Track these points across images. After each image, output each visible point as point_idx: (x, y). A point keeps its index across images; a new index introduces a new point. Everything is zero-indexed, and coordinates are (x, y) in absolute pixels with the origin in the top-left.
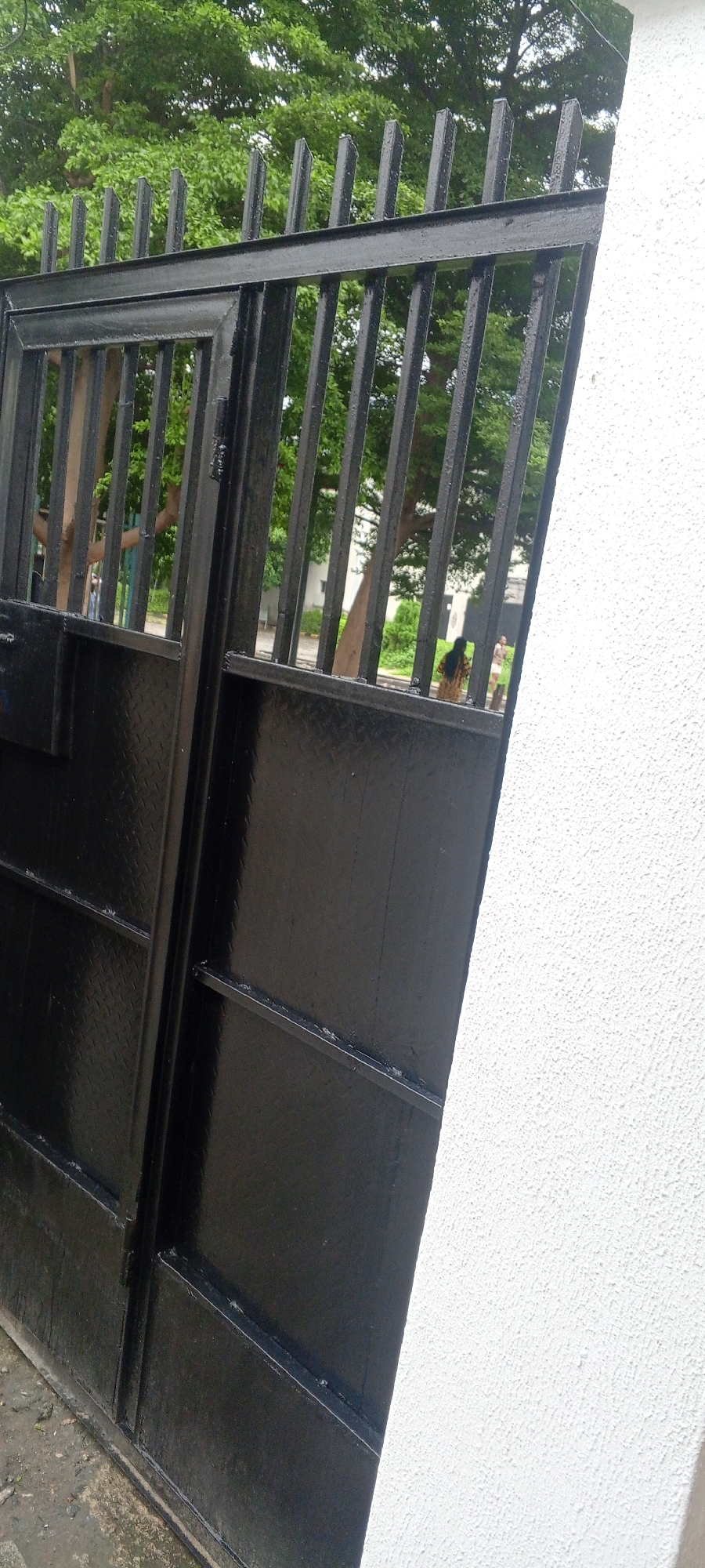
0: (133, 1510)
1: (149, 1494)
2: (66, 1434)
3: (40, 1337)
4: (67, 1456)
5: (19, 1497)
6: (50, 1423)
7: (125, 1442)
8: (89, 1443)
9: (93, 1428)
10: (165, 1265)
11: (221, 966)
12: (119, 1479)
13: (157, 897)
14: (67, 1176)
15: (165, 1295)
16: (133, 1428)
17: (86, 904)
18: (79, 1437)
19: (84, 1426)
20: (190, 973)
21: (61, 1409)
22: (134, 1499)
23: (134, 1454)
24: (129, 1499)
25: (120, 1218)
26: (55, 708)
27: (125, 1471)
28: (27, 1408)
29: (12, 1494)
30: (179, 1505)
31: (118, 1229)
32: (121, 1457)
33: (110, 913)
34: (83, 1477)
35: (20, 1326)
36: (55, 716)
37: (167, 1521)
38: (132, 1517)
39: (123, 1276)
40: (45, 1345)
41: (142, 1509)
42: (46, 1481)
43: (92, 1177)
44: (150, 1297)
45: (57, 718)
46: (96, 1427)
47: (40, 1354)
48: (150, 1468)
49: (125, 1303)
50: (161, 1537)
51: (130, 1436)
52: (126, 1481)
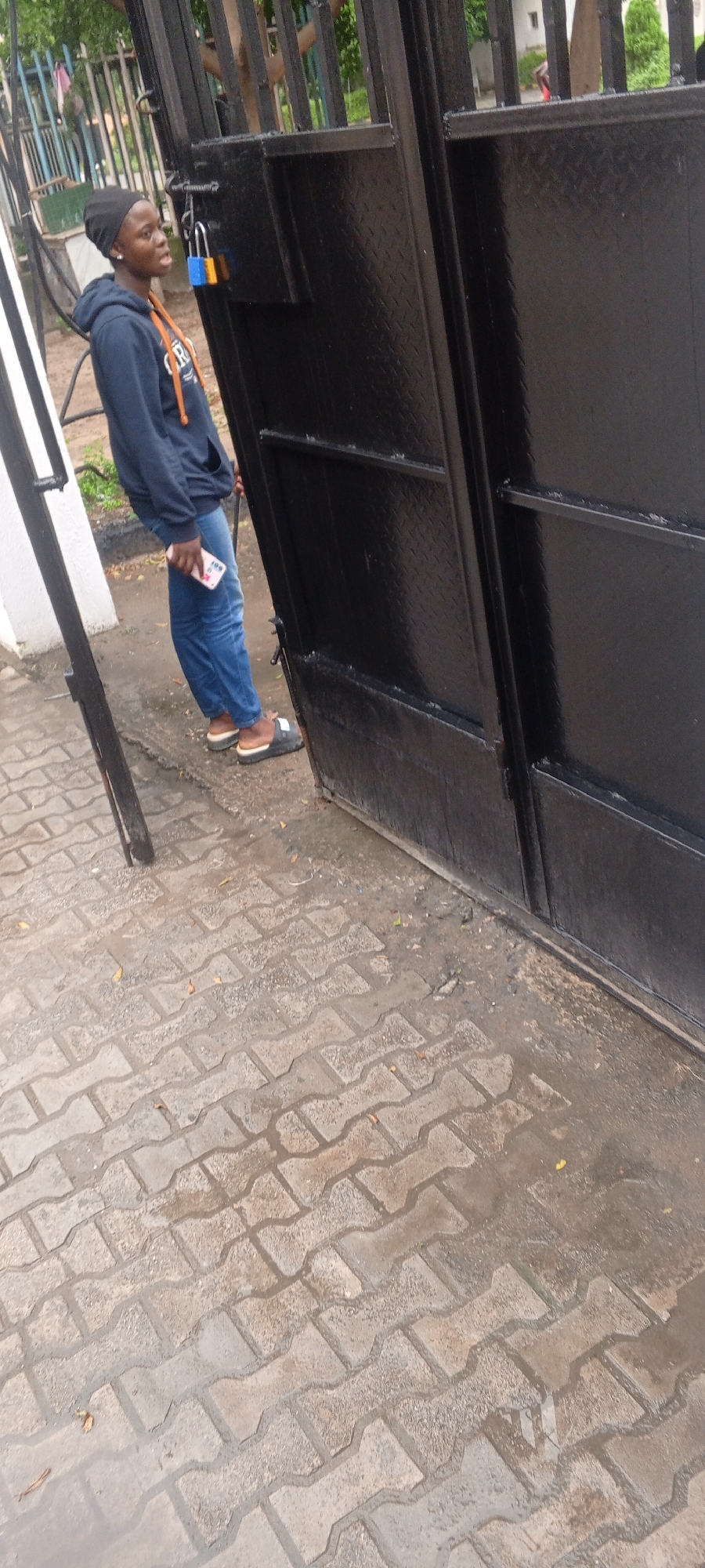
0: (566, 980)
1: (576, 966)
2: (490, 929)
3: (445, 857)
4: (496, 946)
5: (463, 985)
6: (474, 923)
7: (543, 927)
8: (511, 933)
9: (511, 921)
10: (541, 773)
11: (525, 480)
12: (546, 957)
13: (441, 427)
14: (429, 716)
15: (547, 802)
16: (548, 916)
17: (372, 455)
18: (502, 930)
19: (503, 921)
20: (495, 496)
21: (479, 910)
22: (565, 971)
23: (555, 935)
24: (559, 972)
25: (489, 742)
26: (281, 251)
27: (550, 951)
28: (450, 915)
29: (458, 984)
30: (607, 970)
31: (489, 752)
32: (543, 939)
33: (398, 458)
34: (514, 961)
35: (425, 850)
36: (284, 258)
37: (599, 983)
38: (566, 985)
39: (505, 792)
40: (451, 862)
41: (574, 978)
42: (483, 969)
43: (452, 712)
44: (535, 804)
45: (286, 261)
46: (514, 920)
47: (449, 870)
48: (572, 945)
49: (512, 814)
50: (597, 998)
51: (548, 922)
52: (553, 958)
